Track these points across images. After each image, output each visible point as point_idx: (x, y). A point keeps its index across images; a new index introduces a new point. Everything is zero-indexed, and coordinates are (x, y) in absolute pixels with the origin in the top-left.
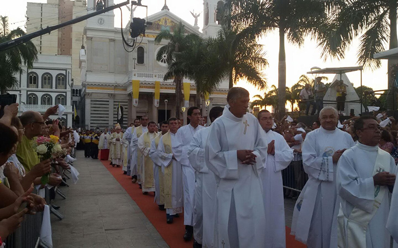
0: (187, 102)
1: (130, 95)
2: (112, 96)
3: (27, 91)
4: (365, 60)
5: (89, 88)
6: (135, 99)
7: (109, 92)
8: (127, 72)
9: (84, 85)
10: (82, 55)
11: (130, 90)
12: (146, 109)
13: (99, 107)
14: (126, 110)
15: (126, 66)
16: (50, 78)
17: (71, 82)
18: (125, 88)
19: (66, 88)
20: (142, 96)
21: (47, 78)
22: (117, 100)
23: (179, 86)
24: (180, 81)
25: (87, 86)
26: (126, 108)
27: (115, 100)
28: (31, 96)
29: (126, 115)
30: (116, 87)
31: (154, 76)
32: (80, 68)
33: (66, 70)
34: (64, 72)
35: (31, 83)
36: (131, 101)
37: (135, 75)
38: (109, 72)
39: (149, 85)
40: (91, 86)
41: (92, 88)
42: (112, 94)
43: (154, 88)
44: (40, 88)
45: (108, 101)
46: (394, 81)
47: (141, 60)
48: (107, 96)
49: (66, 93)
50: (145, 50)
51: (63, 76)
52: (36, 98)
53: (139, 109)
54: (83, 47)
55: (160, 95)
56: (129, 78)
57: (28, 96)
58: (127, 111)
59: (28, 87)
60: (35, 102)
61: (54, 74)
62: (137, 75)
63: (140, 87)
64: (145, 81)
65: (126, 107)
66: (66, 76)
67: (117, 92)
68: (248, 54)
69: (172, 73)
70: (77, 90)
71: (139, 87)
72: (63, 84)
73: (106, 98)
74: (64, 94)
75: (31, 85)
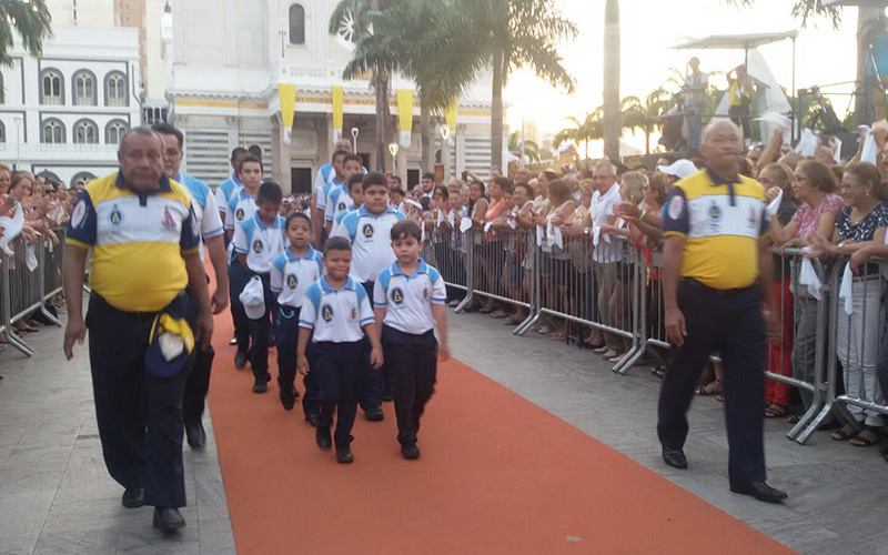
0: (405, 133)
1: (275, 119)
2: (235, 121)
3: (40, 113)
4: (806, 13)
5: (180, 103)
6: (287, 129)
7: (226, 113)
8: (265, 64)
9: (170, 98)
10: (166, 28)
11: (274, 107)
12: (313, 152)
13: (206, 149)
14: (268, 154)
15: (265, 50)
16: (92, 82)
17: (138, 90)
18: (264, 104)
19: (128, 104)
20: (301, 120)
21: (84, 83)
22: (246, 132)
23: (382, 95)
24: (385, 84)
25: (176, 99)
26: (266, 150)
27: (242, 132)
28: (50, 124)
29: (268, 165)
30: (243, 100)
31: (329, 73)
32: (163, 57)
33: (127, 63)
34: (122, 68)
35: (48, 93)
36: (277, 132)
37: (284, 71)
38: (226, 66)
39: (318, 96)
40: (186, 99)
41: (189, 104)
42: (233, 118)
43: (330, 101)
44: (69, 105)
45: (226, 134)
46: (870, 59)
47: (297, 35)
48: (223, 122)
49: (129, 115)
50: (306, 12)
51: (120, 77)
52: (61, 128)
53: (296, 153)
54: (167, 9)
55: (344, 119)
56: (272, 78)
57: (42, 123)
58: (270, 158)
59: (41, 102)
60: (60, 138)
61: (100, 71)
62: (288, 71)
63: (298, 100)
64: (308, 86)
65: (269, 147)
66: (126, 77)
67: (246, 112)
68: (537, 12)
69: (362, 61)
70: (157, 110)
71: (293, 98)
72: (120, 95)
73: (221, 127)
74: (125, 118)
75: (48, 97)
